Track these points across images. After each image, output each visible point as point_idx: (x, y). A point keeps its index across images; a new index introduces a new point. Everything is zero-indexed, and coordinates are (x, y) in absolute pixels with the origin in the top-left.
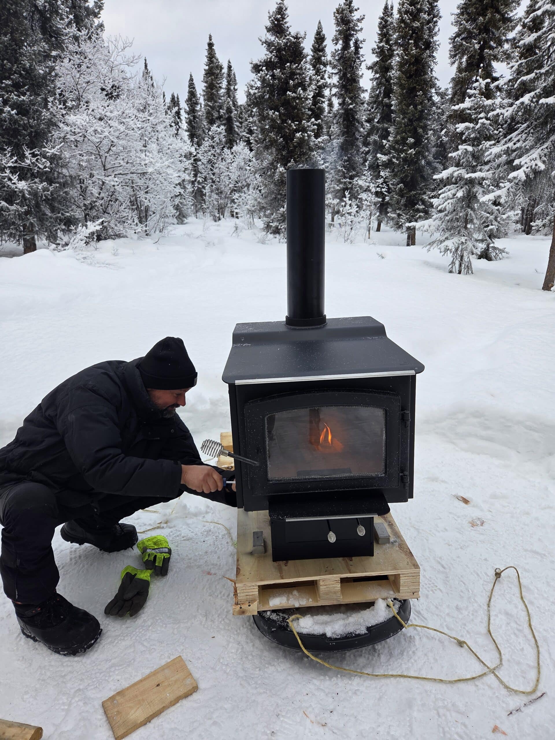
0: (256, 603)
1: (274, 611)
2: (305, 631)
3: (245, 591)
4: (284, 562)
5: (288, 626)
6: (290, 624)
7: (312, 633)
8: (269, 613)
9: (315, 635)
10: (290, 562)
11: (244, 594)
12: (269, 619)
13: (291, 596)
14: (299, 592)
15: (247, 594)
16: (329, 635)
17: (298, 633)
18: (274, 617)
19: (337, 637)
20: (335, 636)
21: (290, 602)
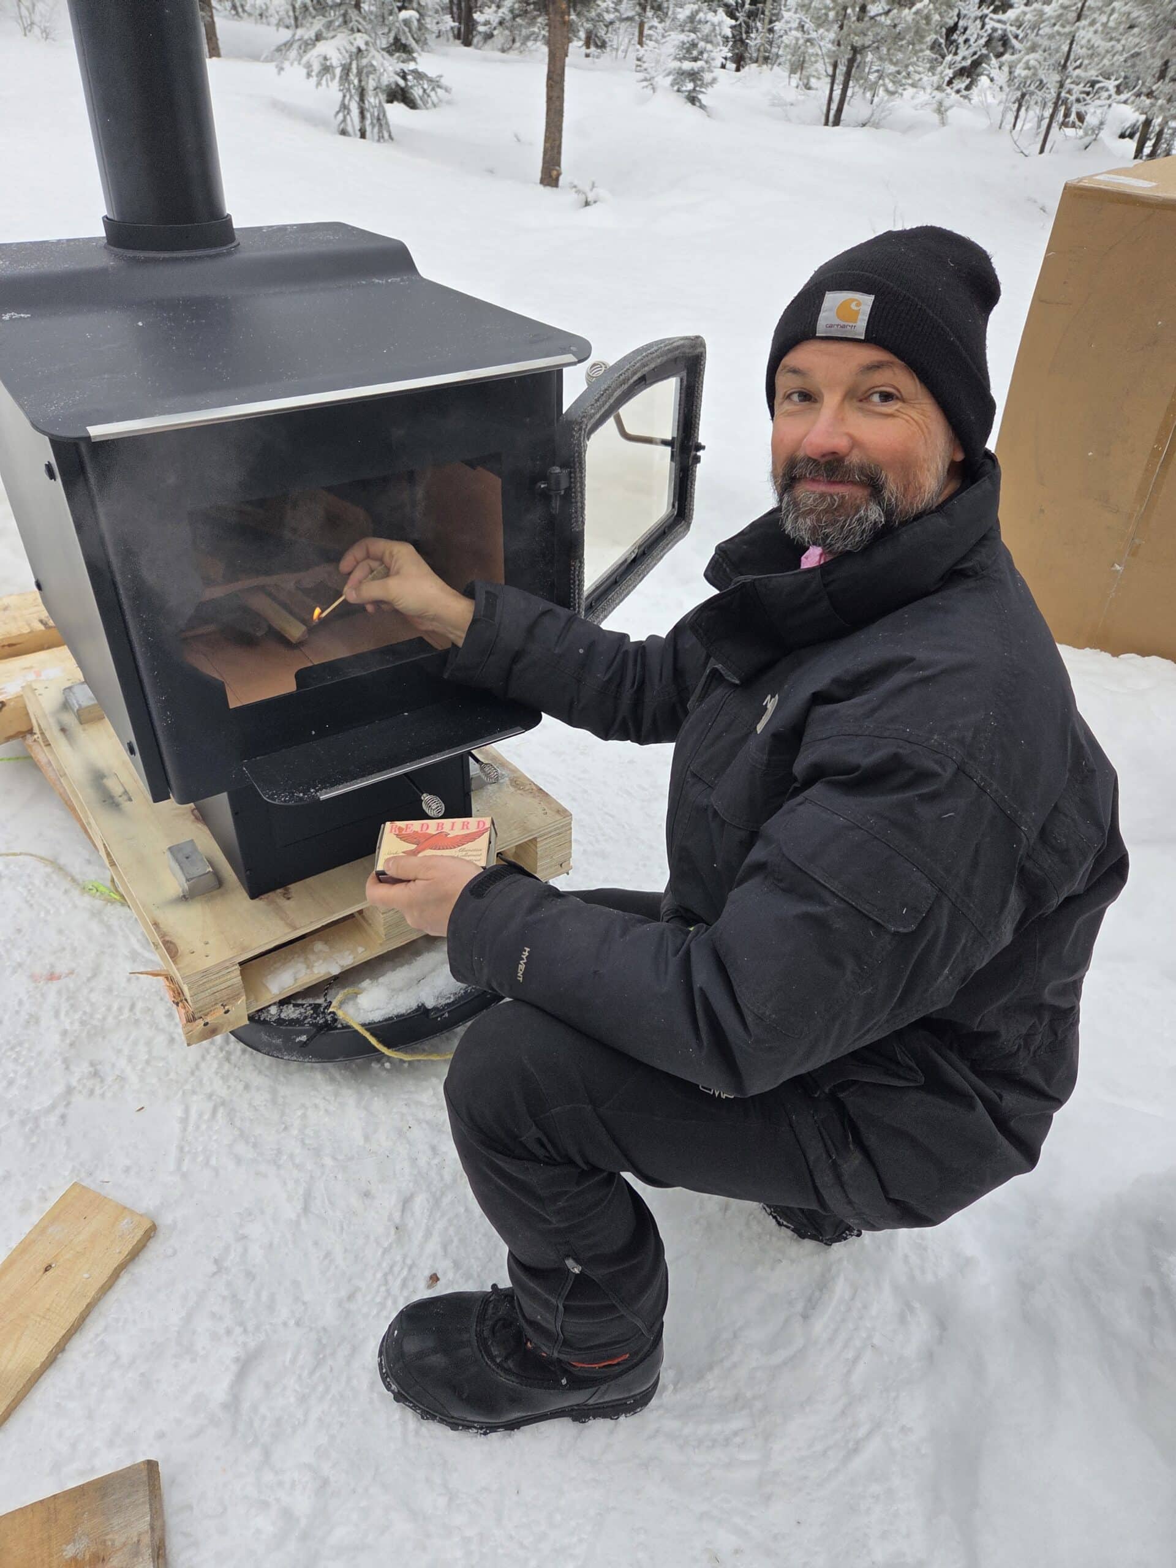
0: (242, 1001)
1: (283, 1003)
2: (377, 1016)
3: (208, 986)
4: (279, 891)
5: (335, 1020)
6: (340, 1014)
7: (395, 1012)
8: (274, 1010)
9: (403, 1015)
10: (293, 887)
11: (207, 993)
12: (280, 1021)
13: (312, 957)
14: (326, 942)
15: (215, 989)
16: (430, 1004)
17: (363, 1025)
18: (290, 1012)
19: (448, 1001)
20: (443, 1002)
21: (316, 971)
